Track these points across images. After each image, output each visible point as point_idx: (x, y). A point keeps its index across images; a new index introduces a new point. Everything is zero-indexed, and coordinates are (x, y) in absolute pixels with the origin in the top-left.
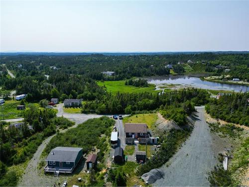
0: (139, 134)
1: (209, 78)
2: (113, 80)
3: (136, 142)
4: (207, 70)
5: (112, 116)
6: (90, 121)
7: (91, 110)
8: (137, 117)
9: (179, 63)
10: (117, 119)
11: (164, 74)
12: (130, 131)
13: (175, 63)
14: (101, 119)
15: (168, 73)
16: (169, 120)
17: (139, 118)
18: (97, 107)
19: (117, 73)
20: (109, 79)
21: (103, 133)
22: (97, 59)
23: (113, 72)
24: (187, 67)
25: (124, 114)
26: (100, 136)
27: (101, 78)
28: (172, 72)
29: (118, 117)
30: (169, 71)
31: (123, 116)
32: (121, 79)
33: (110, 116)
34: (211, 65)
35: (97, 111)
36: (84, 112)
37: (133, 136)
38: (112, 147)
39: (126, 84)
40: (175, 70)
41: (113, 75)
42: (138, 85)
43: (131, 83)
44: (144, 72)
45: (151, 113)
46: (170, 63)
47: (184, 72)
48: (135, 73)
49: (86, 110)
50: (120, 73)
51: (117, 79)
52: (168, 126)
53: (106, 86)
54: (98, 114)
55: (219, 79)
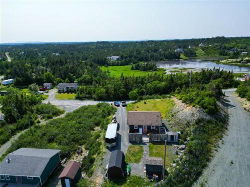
0: (149, 127)
1: (225, 61)
2: (118, 65)
3: (145, 139)
4: (221, 54)
5: (113, 103)
6: (84, 109)
7: (87, 96)
8: (145, 103)
9: (190, 47)
10: (119, 106)
11: (174, 58)
12: (136, 123)
13: (185, 47)
14: (99, 106)
15: (179, 58)
16: (194, 106)
17: (148, 103)
18: (94, 92)
19: (122, 57)
20: (113, 64)
21: (97, 125)
22: (102, 46)
23: (118, 57)
24: (199, 51)
25: (129, 99)
26: (93, 130)
27: (104, 63)
28: (182, 56)
29: (121, 104)
30: (179, 55)
31: (127, 103)
32: (127, 64)
33: (110, 103)
34: (225, 48)
35: (94, 96)
36: (78, 98)
37: (141, 130)
38: (107, 148)
39: (132, 69)
40: (186, 54)
41: (118, 59)
42: (145, 69)
43: (138, 68)
44: (152, 57)
45: (164, 98)
46: (179, 48)
47: (195, 56)
48: (143, 58)
49: (81, 96)
50: (126, 58)
51: (122, 64)
52: (193, 115)
53: (110, 71)
54: (95, 100)
55: (237, 62)
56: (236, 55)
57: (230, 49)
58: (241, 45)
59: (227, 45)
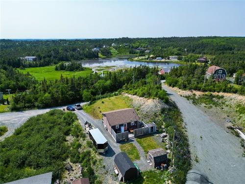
0: (129, 124)
1: (136, 59)
2: (37, 67)
3: (130, 136)
4: (130, 53)
5: (65, 108)
7: (27, 105)
8: (103, 102)
9: (104, 47)
10: (74, 110)
11: (93, 57)
13: (100, 47)
14: (52, 114)
15: (98, 57)
16: (154, 99)
18: (36, 99)
19: (40, 58)
20: (30, 66)
21: (67, 134)
22: (3, 44)
23: (34, 57)
24: (113, 50)
26: (66, 141)
27: (18, 64)
28: (100, 55)
30: (98, 54)
32: (47, 64)
33: (61, 109)
34: (133, 47)
35: (36, 104)
39: (57, 69)
40: (103, 53)
41: (35, 60)
42: (72, 69)
43: (62, 68)
44: (72, 56)
46: (95, 47)
47: (111, 55)
48: (63, 57)
50: (44, 58)
51: (42, 65)
53: (30, 73)
55: (145, 59)
56: (142, 53)
57: (137, 48)
58: (143, 45)
59: (134, 45)
